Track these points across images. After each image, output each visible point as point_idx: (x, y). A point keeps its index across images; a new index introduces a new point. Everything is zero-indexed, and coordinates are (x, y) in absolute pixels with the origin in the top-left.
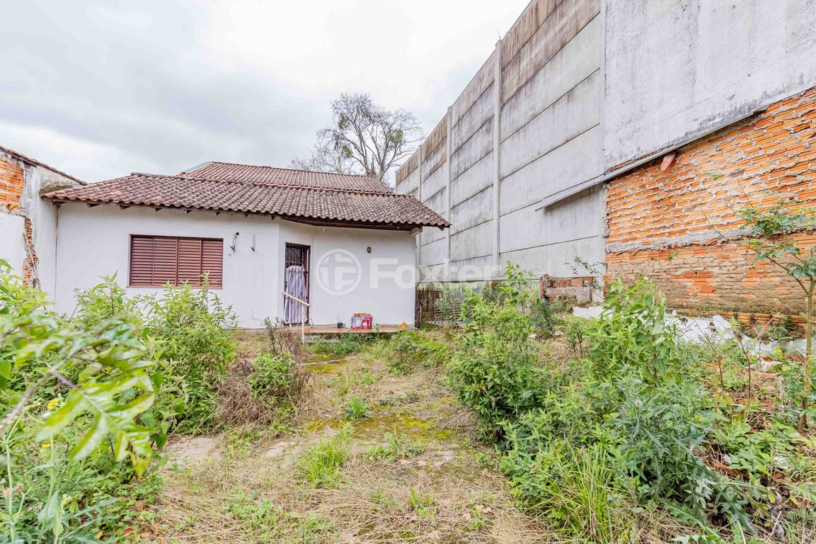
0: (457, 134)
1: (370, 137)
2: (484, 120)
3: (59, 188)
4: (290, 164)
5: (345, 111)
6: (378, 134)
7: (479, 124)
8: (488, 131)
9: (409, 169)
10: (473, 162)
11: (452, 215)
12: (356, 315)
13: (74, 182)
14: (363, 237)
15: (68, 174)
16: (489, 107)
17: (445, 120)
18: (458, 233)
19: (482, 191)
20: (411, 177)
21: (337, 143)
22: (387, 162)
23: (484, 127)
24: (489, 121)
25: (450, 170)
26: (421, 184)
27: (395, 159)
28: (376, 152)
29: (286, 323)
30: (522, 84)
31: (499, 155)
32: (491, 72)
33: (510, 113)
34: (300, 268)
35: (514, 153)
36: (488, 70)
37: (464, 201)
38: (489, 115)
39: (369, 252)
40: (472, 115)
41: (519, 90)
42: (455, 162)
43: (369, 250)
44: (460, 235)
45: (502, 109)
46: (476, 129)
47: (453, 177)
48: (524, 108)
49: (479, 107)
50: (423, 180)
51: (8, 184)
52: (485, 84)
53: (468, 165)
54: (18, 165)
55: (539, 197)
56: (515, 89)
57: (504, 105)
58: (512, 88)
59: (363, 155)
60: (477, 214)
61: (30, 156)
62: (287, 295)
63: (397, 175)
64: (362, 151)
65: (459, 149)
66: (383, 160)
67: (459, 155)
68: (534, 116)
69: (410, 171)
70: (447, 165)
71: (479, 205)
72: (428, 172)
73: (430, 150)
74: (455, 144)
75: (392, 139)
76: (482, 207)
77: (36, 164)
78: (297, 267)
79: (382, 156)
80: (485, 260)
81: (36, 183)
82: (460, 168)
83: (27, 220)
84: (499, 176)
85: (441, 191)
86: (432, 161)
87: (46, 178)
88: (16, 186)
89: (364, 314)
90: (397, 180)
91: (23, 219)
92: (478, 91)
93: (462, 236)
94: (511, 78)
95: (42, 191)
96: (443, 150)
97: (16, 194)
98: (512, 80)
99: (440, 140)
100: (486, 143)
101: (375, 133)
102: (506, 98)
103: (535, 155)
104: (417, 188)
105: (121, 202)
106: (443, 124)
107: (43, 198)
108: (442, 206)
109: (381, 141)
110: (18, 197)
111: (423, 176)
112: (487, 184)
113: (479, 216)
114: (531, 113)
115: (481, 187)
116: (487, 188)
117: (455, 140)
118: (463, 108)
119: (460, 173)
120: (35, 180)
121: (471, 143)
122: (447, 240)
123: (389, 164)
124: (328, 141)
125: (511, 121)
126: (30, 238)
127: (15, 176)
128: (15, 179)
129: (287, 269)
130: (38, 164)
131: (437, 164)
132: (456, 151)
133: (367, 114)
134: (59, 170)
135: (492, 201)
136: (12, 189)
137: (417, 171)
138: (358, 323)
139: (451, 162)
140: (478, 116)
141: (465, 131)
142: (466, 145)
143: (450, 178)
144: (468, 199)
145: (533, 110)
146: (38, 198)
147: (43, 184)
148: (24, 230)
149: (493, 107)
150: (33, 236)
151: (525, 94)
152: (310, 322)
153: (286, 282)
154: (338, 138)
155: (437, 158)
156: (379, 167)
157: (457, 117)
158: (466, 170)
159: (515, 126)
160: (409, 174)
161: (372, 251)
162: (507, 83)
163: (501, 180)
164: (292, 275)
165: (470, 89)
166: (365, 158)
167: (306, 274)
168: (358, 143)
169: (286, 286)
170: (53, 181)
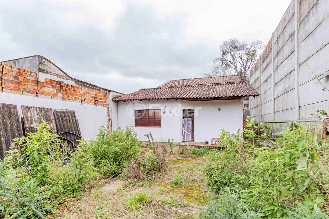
0: (277, 46)
1: (239, 57)
2: (290, 35)
3: (118, 97)
4: (204, 76)
5: (226, 48)
6: (242, 54)
7: (288, 38)
8: (292, 40)
9: (255, 68)
10: (285, 58)
11: (275, 88)
12: (213, 139)
13: (122, 95)
14: (216, 104)
15: (120, 93)
16: (293, 27)
17: (271, 40)
18: (278, 97)
19: (290, 73)
20: (256, 72)
21: (223, 63)
22: (248, 67)
23: (290, 39)
24: (293, 34)
25: (274, 65)
26: (261, 74)
27: (251, 64)
28: (242, 63)
29: (184, 141)
30: (310, 8)
31: (298, 52)
32: (293, 7)
33: (304, 26)
34: (189, 119)
35: (306, 49)
36: (292, 7)
37: (280, 80)
38: (293, 32)
39: (220, 110)
40: (284, 34)
41: (309, 12)
42: (276, 60)
43: (219, 110)
44: (279, 98)
45: (299, 26)
46: (286, 40)
47: (275, 69)
48: (312, 21)
49: (288, 28)
50: (262, 72)
51: (103, 98)
52: (290, 15)
53: (282, 61)
54: (106, 92)
55: (322, 72)
56: (307, 12)
57: (301, 23)
58: (305, 12)
59: (235, 66)
60: (287, 86)
61: (109, 89)
62: (184, 130)
63: (250, 72)
64: (234, 64)
65: (278, 53)
66: (246, 66)
67: (278, 57)
68: (319, 24)
69: (256, 69)
70: (272, 63)
71: (288, 81)
72: (264, 68)
73: (264, 57)
74: (276, 51)
75: (250, 55)
76: (290, 82)
77: (111, 91)
78: (188, 118)
79: (245, 64)
80: (292, 110)
81: (111, 97)
82: (279, 63)
83: (108, 108)
84: (298, 63)
85: (270, 76)
86: (266, 62)
87: (114, 95)
88: (105, 98)
89: (217, 138)
90: (250, 74)
91: (107, 108)
92: (287, 20)
93: (280, 98)
94: (304, 7)
95: (113, 99)
96: (270, 56)
97: (105, 101)
98: (305, 7)
99: (269, 51)
100: (291, 47)
101: (241, 54)
102: (301, 19)
103: (319, 47)
104: (259, 77)
105: (131, 100)
106: (270, 43)
107: (113, 101)
108: (270, 84)
109: (245, 58)
110: (106, 101)
111: (262, 71)
112: (292, 69)
113: (288, 87)
114: (316, 23)
115: (289, 71)
116: (292, 71)
117: (276, 49)
118: (280, 31)
119: (278, 66)
120: (111, 96)
121: (284, 49)
122: (273, 101)
123: (248, 68)
124: (219, 63)
125: (305, 31)
126: (109, 113)
127: (105, 95)
128: (105, 96)
129: (184, 119)
130: (112, 91)
131: (268, 63)
132: (276, 55)
133: (236, 47)
134: (117, 92)
135: (295, 78)
136: (104, 99)
137: (259, 68)
138: (214, 142)
139: (274, 61)
140: (287, 34)
141: (281, 43)
142: (281, 50)
143: (274, 69)
144: (283, 79)
145: (318, 21)
146: (112, 101)
147: (113, 97)
148: (107, 111)
149: (295, 27)
150: (110, 112)
151: (313, 13)
152: (194, 141)
153: (183, 125)
154: (223, 61)
155: (268, 60)
156: (244, 69)
157: (277, 37)
158: (281, 64)
159: (308, 33)
160: (256, 70)
161: (221, 110)
162: (302, 11)
163: (299, 65)
164: (186, 122)
165: (283, 20)
166: (236, 67)
167: (192, 121)
168: (232, 61)
169: (183, 126)
170: (116, 95)
